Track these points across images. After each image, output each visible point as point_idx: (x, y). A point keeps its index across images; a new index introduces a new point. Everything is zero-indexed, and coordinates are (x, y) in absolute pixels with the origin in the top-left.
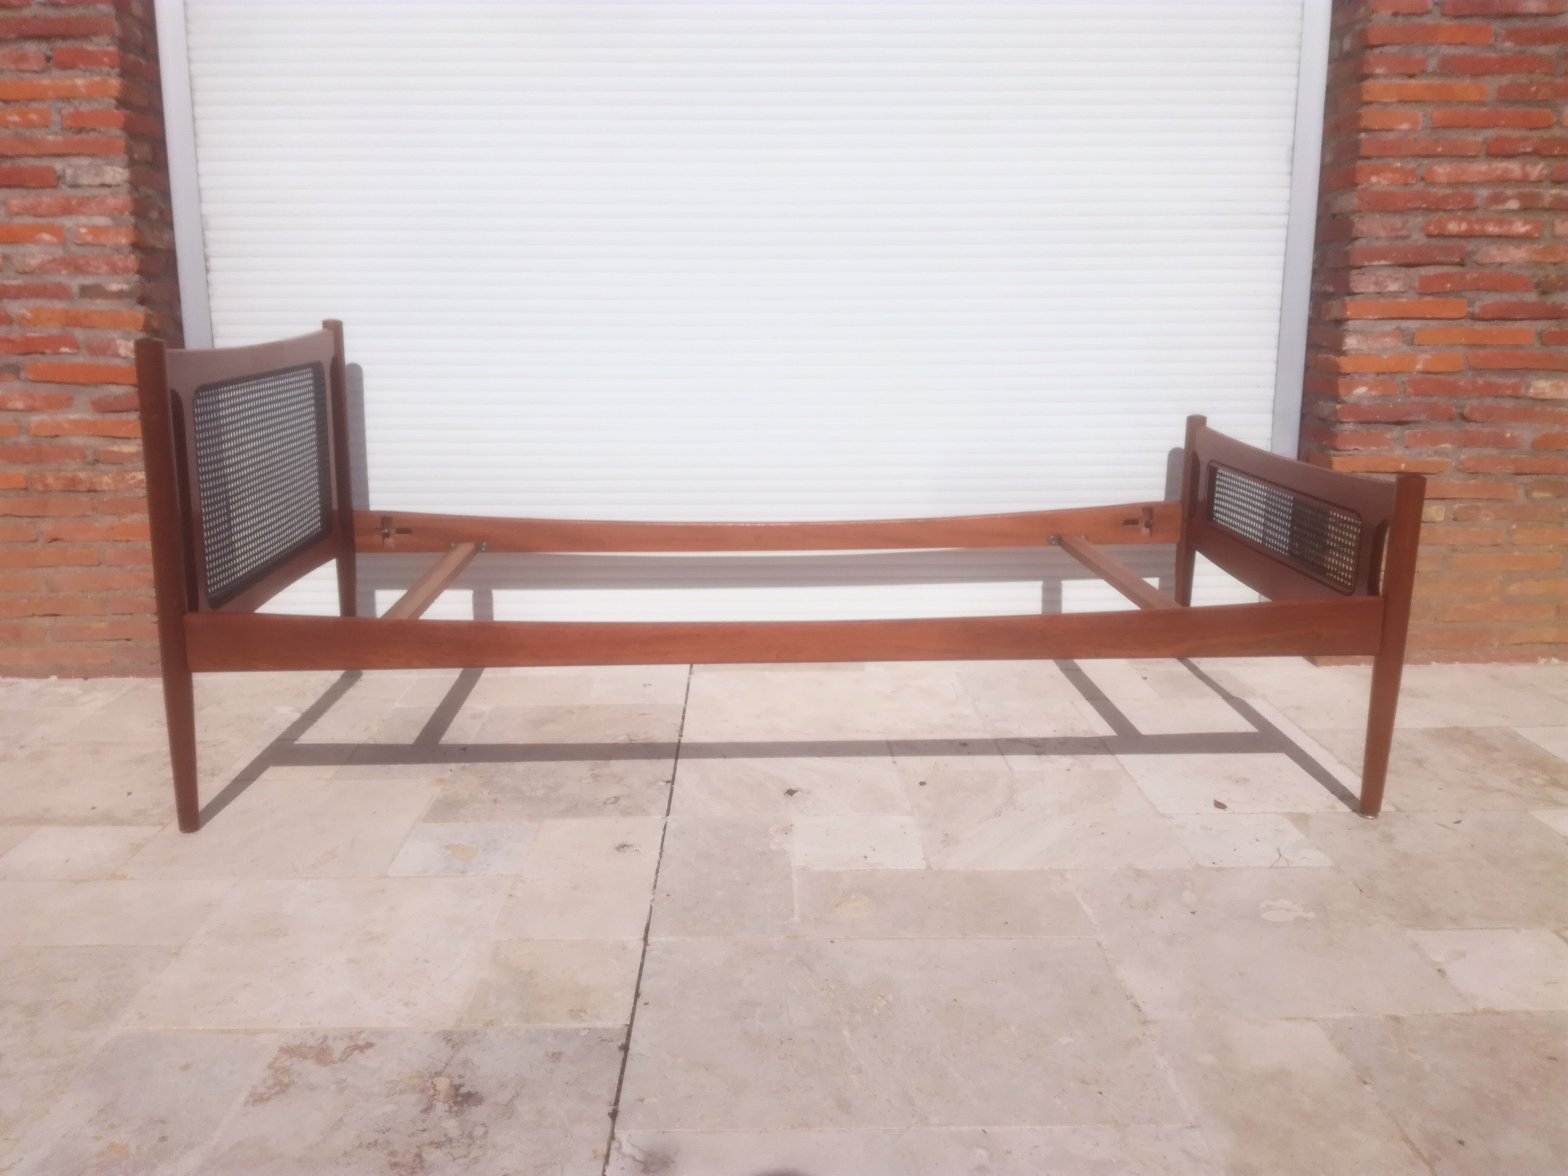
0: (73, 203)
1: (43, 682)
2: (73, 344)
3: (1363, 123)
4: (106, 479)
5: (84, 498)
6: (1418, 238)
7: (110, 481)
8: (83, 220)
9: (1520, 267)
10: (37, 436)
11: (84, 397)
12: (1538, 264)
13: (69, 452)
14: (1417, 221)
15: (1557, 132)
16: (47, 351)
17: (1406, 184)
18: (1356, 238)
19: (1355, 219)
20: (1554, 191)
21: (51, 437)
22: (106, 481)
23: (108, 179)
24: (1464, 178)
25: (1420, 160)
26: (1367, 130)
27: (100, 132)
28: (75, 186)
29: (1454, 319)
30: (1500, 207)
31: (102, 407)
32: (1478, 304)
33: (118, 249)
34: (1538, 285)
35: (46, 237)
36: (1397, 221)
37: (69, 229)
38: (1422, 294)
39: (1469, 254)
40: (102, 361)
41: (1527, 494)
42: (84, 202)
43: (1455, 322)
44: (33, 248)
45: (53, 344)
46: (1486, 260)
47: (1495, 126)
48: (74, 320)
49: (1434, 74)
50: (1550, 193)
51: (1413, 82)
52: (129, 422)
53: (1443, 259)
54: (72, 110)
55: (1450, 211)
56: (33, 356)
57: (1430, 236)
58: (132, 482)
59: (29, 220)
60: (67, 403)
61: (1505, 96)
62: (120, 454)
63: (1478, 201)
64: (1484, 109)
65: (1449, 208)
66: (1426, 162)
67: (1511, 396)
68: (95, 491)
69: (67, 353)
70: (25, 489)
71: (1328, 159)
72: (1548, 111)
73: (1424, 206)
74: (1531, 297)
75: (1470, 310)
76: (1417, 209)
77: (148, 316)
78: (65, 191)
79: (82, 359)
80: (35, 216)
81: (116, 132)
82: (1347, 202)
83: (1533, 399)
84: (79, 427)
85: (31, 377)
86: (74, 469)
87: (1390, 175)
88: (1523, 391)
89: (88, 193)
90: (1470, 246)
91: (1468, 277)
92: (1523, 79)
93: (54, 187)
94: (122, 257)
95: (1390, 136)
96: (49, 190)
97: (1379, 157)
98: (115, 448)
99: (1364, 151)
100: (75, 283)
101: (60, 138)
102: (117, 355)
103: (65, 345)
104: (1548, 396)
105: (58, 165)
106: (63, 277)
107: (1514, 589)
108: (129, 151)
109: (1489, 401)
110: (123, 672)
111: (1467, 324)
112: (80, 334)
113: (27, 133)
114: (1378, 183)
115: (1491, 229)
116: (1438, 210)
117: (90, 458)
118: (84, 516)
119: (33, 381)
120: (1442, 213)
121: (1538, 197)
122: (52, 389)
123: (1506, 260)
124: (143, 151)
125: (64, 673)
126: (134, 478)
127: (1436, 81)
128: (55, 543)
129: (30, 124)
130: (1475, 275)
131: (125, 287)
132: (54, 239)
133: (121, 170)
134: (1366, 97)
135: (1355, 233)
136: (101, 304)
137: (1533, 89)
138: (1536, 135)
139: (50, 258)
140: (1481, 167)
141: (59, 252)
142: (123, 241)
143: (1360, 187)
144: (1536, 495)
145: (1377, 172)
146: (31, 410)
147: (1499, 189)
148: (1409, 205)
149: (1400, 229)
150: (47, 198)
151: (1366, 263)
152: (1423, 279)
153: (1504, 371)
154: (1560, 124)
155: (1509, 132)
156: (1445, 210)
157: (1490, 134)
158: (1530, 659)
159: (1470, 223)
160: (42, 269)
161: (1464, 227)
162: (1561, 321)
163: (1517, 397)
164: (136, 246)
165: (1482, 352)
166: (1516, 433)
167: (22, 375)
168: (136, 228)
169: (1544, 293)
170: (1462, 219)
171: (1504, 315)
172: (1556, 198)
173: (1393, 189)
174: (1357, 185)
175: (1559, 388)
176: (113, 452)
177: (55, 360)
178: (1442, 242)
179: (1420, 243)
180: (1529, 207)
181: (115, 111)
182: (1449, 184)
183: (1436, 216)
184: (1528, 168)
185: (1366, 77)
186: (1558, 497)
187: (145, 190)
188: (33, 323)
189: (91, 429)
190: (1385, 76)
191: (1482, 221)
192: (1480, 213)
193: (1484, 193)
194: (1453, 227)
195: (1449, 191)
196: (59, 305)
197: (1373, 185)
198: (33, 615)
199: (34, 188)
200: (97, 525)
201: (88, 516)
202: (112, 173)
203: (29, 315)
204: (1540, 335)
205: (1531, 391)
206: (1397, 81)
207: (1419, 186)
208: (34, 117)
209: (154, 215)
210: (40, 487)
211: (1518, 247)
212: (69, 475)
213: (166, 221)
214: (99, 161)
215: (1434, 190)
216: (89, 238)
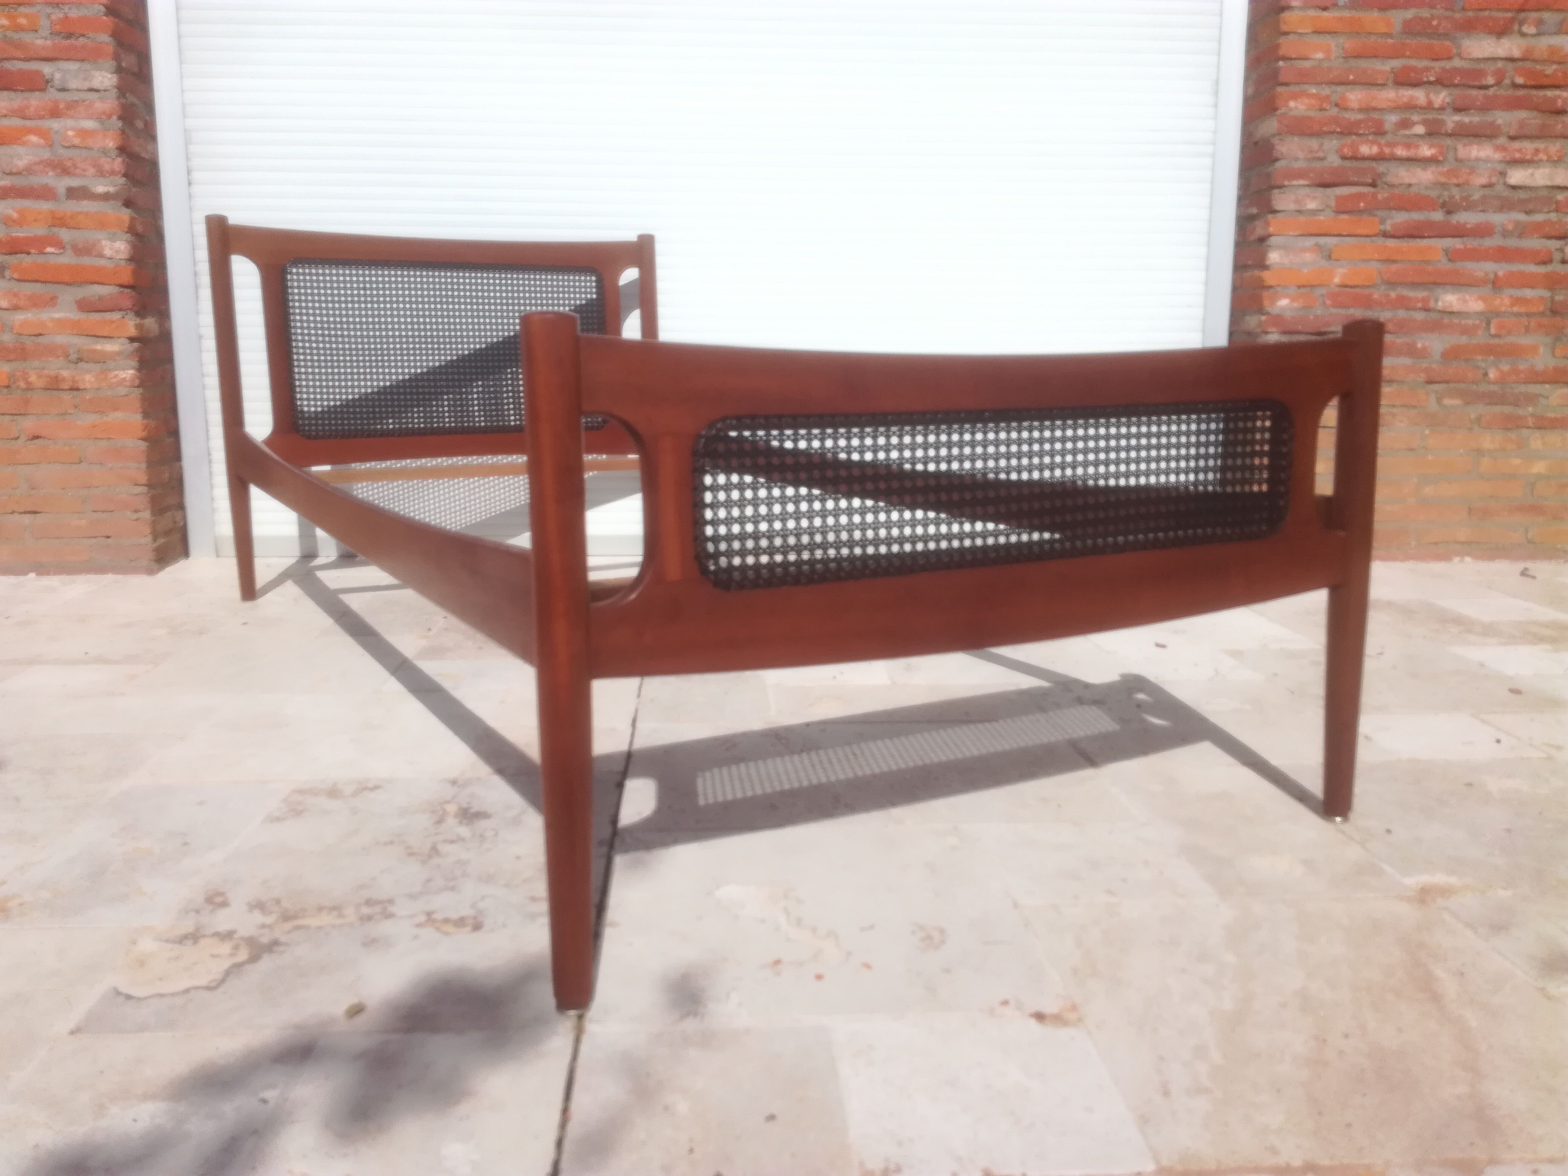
0: (62, 106)
1: (21, 578)
2: (59, 244)
3: (1281, 52)
4: (88, 377)
5: (67, 396)
6: (1334, 160)
7: (93, 379)
8: (70, 123)
9: (1427, 188)
10: (20, 334)
11: (68, 296)
12: (1443, 185)
13: (51, 351)
14: (1332, 144)
15: (1457, 63)
16: (33, 251)
17: (1321, 110)
18: (1277, 160)
19: (1275, 141)
20: (1457, 118)
21: (34, 335)
22: (88, 378)
23: (96, 83)
24: (1374, 104)
25: (1334, 87)
26: (1285, 58)
27: (88, 38)
28: (63, 90)
29: (1367, 236)
30: (1407, 132)
31: (85, 306)
32: (1389, 222)
33: (105, 152)
34: (1443, 205)
35: (34, 139)
36: (1314, 143)
37: (56, 132)
38: (1339, 212)
39: (1380, 175)
40: (86, 261)
41: (1439, 401)
42: (72, 106)
43: (1368, 239)
44: (20, 150)
45: (39, 244)
46: (1396, 181)
47: (1403, 56)
48: (59, 221)
49: (1345, 7)
50: (1452, 120)
51: (1325, 14)
52: (113, 322)
53: (1356, 179)
54: (61, 15)
55: (1361, 135)
56: (18, 256)
57: (1344, 158)
58: (114, 380)
59: (16, 122)
60: (52, 301)
61: (1409, 29)
62: (103, 353)
63: (1388, 126)
64: (1390, 41)
65: (1361, 132)
66: (1340, 89)
67: (1421, 309)
68: (77, 389)
69: (53, 253)
70: (8, 387)
71: (1250, 91)
72: (1448, 43)
73: (1338, 130)
74: (1438, 216)
75: (1382, 227)
76: (1332, 133)
77: (132, 219)
78: (52, 94)
79: (67, 259)
80: (24, 118)
81: (105, 38)
82: (1268, 127)
83: (1439, 311)
84: (62, 325)
85: (16, 276)
86: (57, 367)
87: (1306, 101)
88: (1432, 304)
89: (76, 96)
90: (1381, 168)
91: (1380, 197)
92: (1425, 13)
93: (43, 90)
94: (108, 159)
95: (1307, 64)
96: (37, 93)
97: (1297, 83)
98: (99, 347)
99: (1282, 79)
100: (62, 184)
101: (49, 43)
102: (101, 256)
103: (51, 245)
104: (1455, 309)
105: (47, 69)
106: (49, 179)
107: (1428, 490)
108: (117, 58)
109: (1402, 314)
110: (101, 570)
111: (1380, 241)
112: (65, 235)
113: (16, 36)
114: (1296, 108)
115: (1400, 152)
116: (1350, 134)
117: (73, 357)
118: (65, 414)
119: (18, 280)
120: (1354, 137)
121: (1442, 123)
122: (37, 288)
123: (1414, 181)
124: (129, 61)
125: (42, 570)
126: (116, 376)
127: (1347, 14)
128: (36, 441)
129: (19, 28)
130: (1386, 195)
131: (112, 189)
132: (42, 141)
133: (109, 76)
134: (1284, 28)
135: (1275, 154)
136: (87, 206)
137: (1435, 23)
138: (1437, 65)
139: (37, 159)
140: (1389, 95)
141: (46, 154)
142: (111, 144)
143: (1279, 112)
144: (1447, 402)
145: (1295, 97)
146: (16, 308)
147: (1406, 115)
148: (1325, 129)
149: (1317, 152)
150: (35, 101)
151: (1286, 183)
152: (1339, 199)
153: (1414, 285)
154: (1459, 55)
155: (1413, 62)
156: (1357, 134)
157: (1397, 63)
158: (1445, 557)
159: (1380, 145)
160: (29, 170)
161: (1375, 150)
162: (1465, 239)
163: (1427, 310)
164: (122, 150)
165: (1394, 267)
166: (1427, 344)
167: (7, 273)
168: (123, 132)
169: (1449, 212)
170: (1373, 142)
171: (1413, 233)
172: (1458, 124)
173: (1311, 113)
174: (1276, 109)
175: (1466, 301)
176: (95, 351)
177: (41, 259)
178: (1356, 164)
179: (1335, 165)
180: (1434, 132)
181: (105, 18)
182: (1361, 110)
183: (1348, 140)
184: (1432, 96)
185: (1283, 9)
186: (1467, 403)
187: (131, 98)
188: (19, 223)
189: (75, 328)
190: (1301, 8)
191: (1391, 145)
192: (1389, 137)
193: (1392, 119)
194: (1365, 150)
195: (1360, 116)
196: (45, 206)
197: (1291, 110)
198: (13, 512)
199: (22, 91)
200: (79, 423)
201: (70, 414)
202: (100, 78)
203: (15, 215)
204: (1446, 251)
205: (1440, 304)
206: (1312, 13)
207: (1334, 111)
208: (23, 21)
209: (140, 124)
210: (22, 385)
211: (1424, 169)
212: (53, 373)
213: (149, 133)
214: (87, 66)
215: (1347, 115)
216: (77, 141)
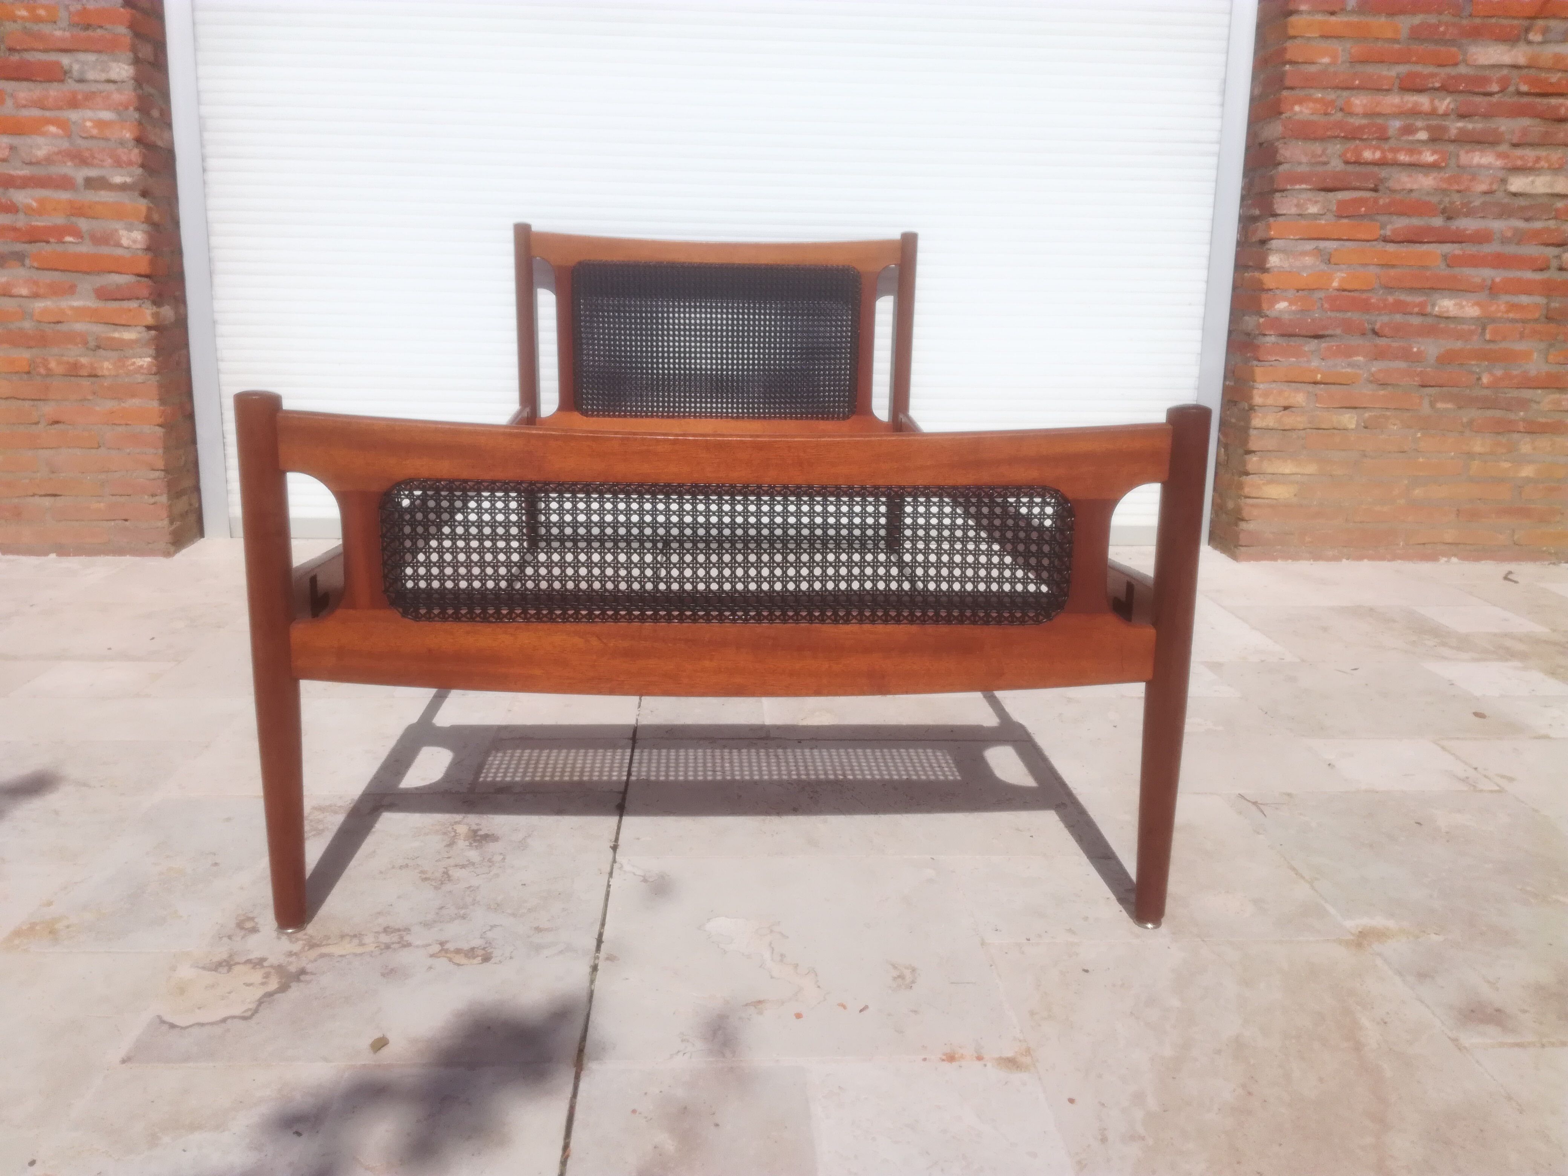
0: (80, 97)
1: (43, 559)
2: (77, 233)
3: (1288, 56)
4: (106, 365)
5: (86, 382)
6: (1336, 165)
7: (110, 367)
8: (89, 114)
9: (1428, 194)
10: (40, 322)
11: (87, 284)
12: (1444, 192)
13: (71, 338)
14: (1336, 148)
15: (1462, 70)
16: (52, 240)
17: (1326, 114)
18: (1280, 164)
19: (1279, 144)
20: (1460, 124)
21: (54, 323)
22: (106, 366)
23: (113, 75)
24: (1378, 110)
25: (1339, 92)
26: (1291, 62)
27: (106, 29)
28: (81, 81)
29: (1368, 241)
30: (1411, 138)
31: (103, 294)
32: (1389, 227)
33: (122, 143)
34: (1444, 211)
35: (53, 129)
36: (1317, 148)
37: (74, 123)
38: (1340, 217)
39: (1382, 181)
40: (105, 250)
41: (1432, 405)
42: (90, 97)
43: (1368, 244)
44: (40, 140)
45: (59, 232)
46: (1398, 187)
47: (1408, 62)
48: (78, 210)
49: (1353, 12)
50: (1455, 126)
51: (1333, 19)
52: (130, 310)
53: (1358, 184)
54: (79, 7)
55: (1366, 139)
56: (38, 244)
57: (1347, 163)
58: (132, 368)
59: (36, 113)
60: (71, 290)
61: (1416, 35)
62: (121, 341)
63: (1391, 132)
64: (1397, 46)
65: (1365, 137)
66: (1345, 94)
67: (1417, 314)
68: (96, 376)
69: (70, 242)
70: (28, 373)
71: (1257, 92)
72: (1454, 49)
73: (1342, 135)
74: (1438, 222)
75: (1382, 232)
76: (1336, 137)
77: (149, 209)
78: (71, 85)
79: (86, 248)
80: (43, 108)
81: (122, 30)
82: (1273, 130)
83: (1437, 316)
84: (81, 313)
85: (35, 264)
86: (75, 354)
87: (1311, 105)
88: (1429, 309)
89: (94, 88)
90: (1383, 173)
91: (1381, 202)
92: (1432, 19)
93: (62, 81)
94: (125, 150)
95: (1312, 69)
96: (56, 84)
97: (1302, 88)
98: (116, 335)
99: (1288, 83)
100: (80, 174)
101: (67, 34)
102: (119, 245)
103: (70, 235)
104: (1451, 314)
105: (65, 60)
106: (68, 169)
107: (1418, 492)
108: (134, 49)
109: (1398, 318)
110: (120, 551)
111: (1380, 246)
112: (83, 224)
113: (36, 28)
114: (1301, 112)
115: (1403, 157)
116: (1354, 138)
117: (92, 344)
118: (85, 399)
119: (37, 269)
120: (1357, 142)
121: (1445, 129)
122: (56, 276)
123: (1415, 187)
124: (146, 51)
125: (62, 551)
126: (134, 363)
127: (1354, 19)
128: (56, 426)
129: (38, 20)
130: (1387, 200)
131: (128, 180)
132: (60, 132)
133: (126, 67)
134: (1291, 32)
135: (1279, 158)
136: (105, 196)
137: (1442, 29)
138: (1444, 72)
139: (56, 149)
140: (1394, 100)
141: (65, 145)
142: (128, 135)
143: (1283, 116)
144: (1440, 405)
145: (1300, 101)
146: (36, 296)
147: (1410, 121)
148: (1329, 133)
149: (1320, 156)
150: (54, 91)
151: (1289, 187)
152: (1341, 204)
153: (1412, 290)
154: (1465, 61)
155: (1419, 68)
156: (1361, 139)
157: (1403, 69)
158: (1432, 557)
159: (1383, 152)
160: (49, 160)
161: (1378, 155)
162: (1464, 244)
163: (1424, 315)
164: (139, 141)
165: (1392, 272)
166: (1423, 348)
167: (27, 262)
168: (140, 123)
169: (1449, 218)
170: (1377, 148)
171: (1413, 238)
172: (1461, 131)
173: (1315, 118)
174: (1281, 113)
175: (1462, 307)
176: (114, 339)
177: (59, 248)
178: (1358, 169)
179: (1338, 169)
180: (1437, 138)
181: (122, 9)
182: (1366, 115)
183: (1352, 145)
184: (1437, 102)
185: (1291, 13)
186: (1460, 408)
187: (148, 89)
188: (40, 211)
189: (94, 316)
190: (1309, 13)
191: (1394, 150)
192: (1393, 143)
193: (1396, 124)
194: (1368, 155)
195: (1364, 121)
196: (64, 196)
197: (1295, 114)
198: (34, 495)
199: (41, 82)
200: (97, 408)
201: (89, 400)
202: (118, 70)
203: (34, 204)
204: (1445, 257)
205: (1437, 309)
206: (1319, 17)
207: (1339, 116)
208: (42, 12)
209: (155, 113)
210: (42, 371)
211: (1426, 175)
212: (71, 360)
213: (166, 122)
214: (104, 57)
215: (1351, 120)
216: (95, 132)
